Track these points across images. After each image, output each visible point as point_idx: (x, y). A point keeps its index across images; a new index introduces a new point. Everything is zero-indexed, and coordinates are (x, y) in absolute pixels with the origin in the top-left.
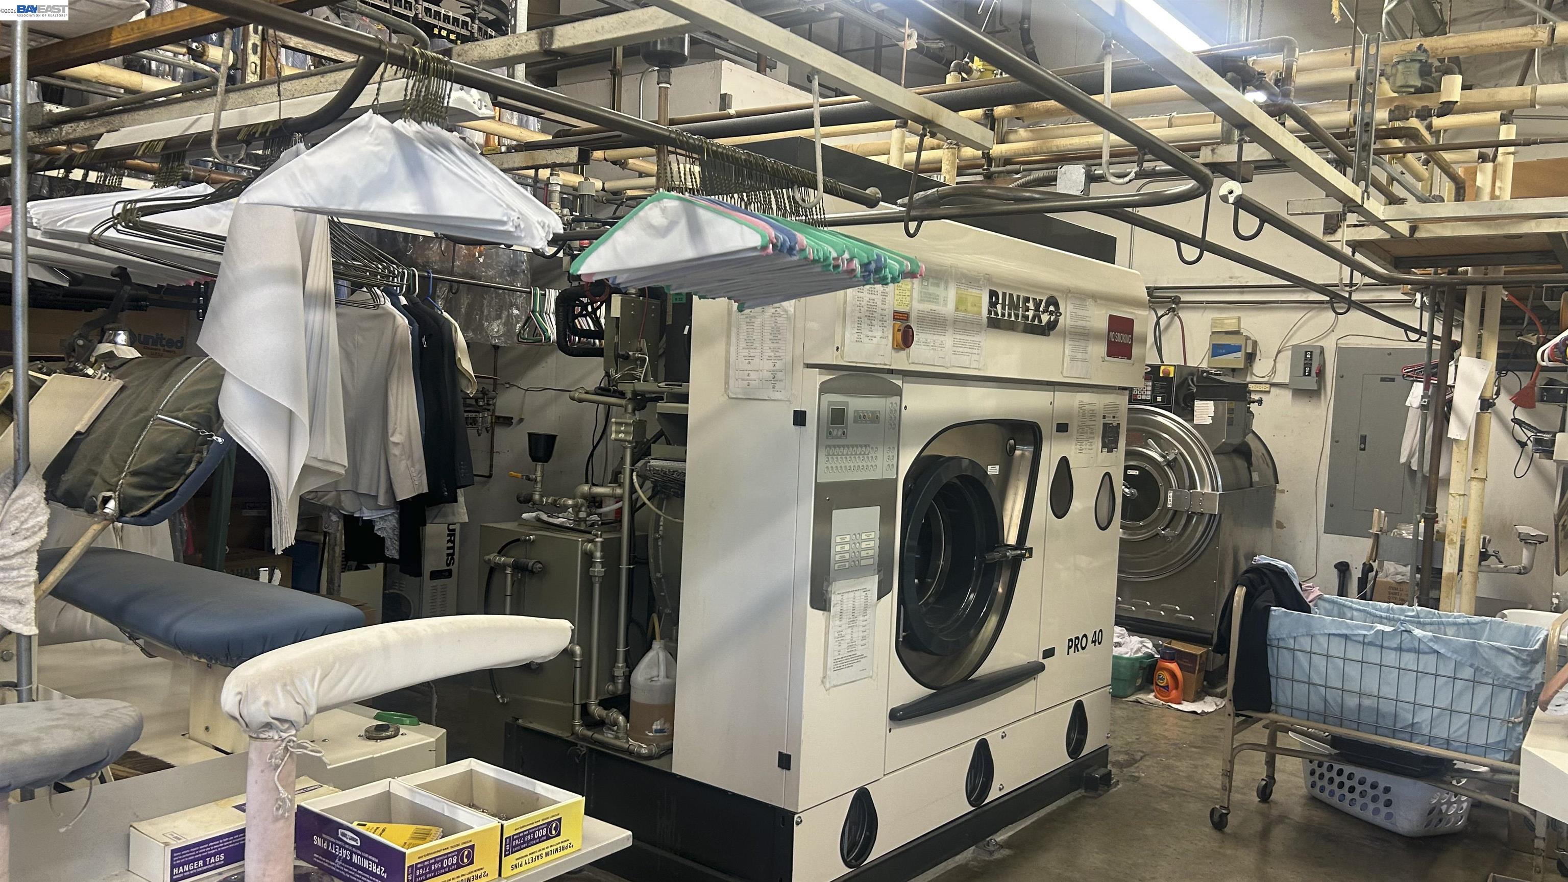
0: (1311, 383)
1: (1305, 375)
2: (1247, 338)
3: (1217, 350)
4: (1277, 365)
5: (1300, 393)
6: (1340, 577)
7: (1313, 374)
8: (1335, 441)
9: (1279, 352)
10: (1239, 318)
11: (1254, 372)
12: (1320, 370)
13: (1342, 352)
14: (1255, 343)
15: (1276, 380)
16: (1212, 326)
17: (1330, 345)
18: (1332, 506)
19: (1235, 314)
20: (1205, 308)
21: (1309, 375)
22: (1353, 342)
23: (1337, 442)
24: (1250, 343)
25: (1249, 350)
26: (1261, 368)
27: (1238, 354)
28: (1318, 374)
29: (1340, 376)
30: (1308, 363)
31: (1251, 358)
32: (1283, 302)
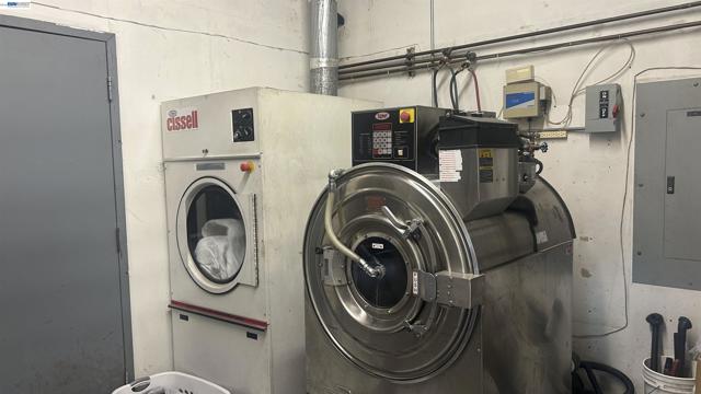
0: (608, 125)
1: (601, 117)
2: (540, 85)
3: (511, 100)
4: (573, 110)
5: (598, 136)
6: (653, 330)
7: (610, 114)
8: (638, 185)
9: (573, 97)
10: (532, 67)
11: (551, 120)
12: (617, 110)
13: (640, 89)
14: (549, 90)
15: (573, 125)
16: (508, 77)
17: (627, 84)
18: (639, 254)
19: (528, 64)
20: (500, 62)
21: (606, 117)
22: (654, 76)
23: (641, 186)
24: (543, 90)
25: (543, 97)
26: (556, 115)
27: (532, 102)
28: (615, 115)
29: (641, 115)
30: (604, 105)
31: (545, 105)
32: (574, 44)
